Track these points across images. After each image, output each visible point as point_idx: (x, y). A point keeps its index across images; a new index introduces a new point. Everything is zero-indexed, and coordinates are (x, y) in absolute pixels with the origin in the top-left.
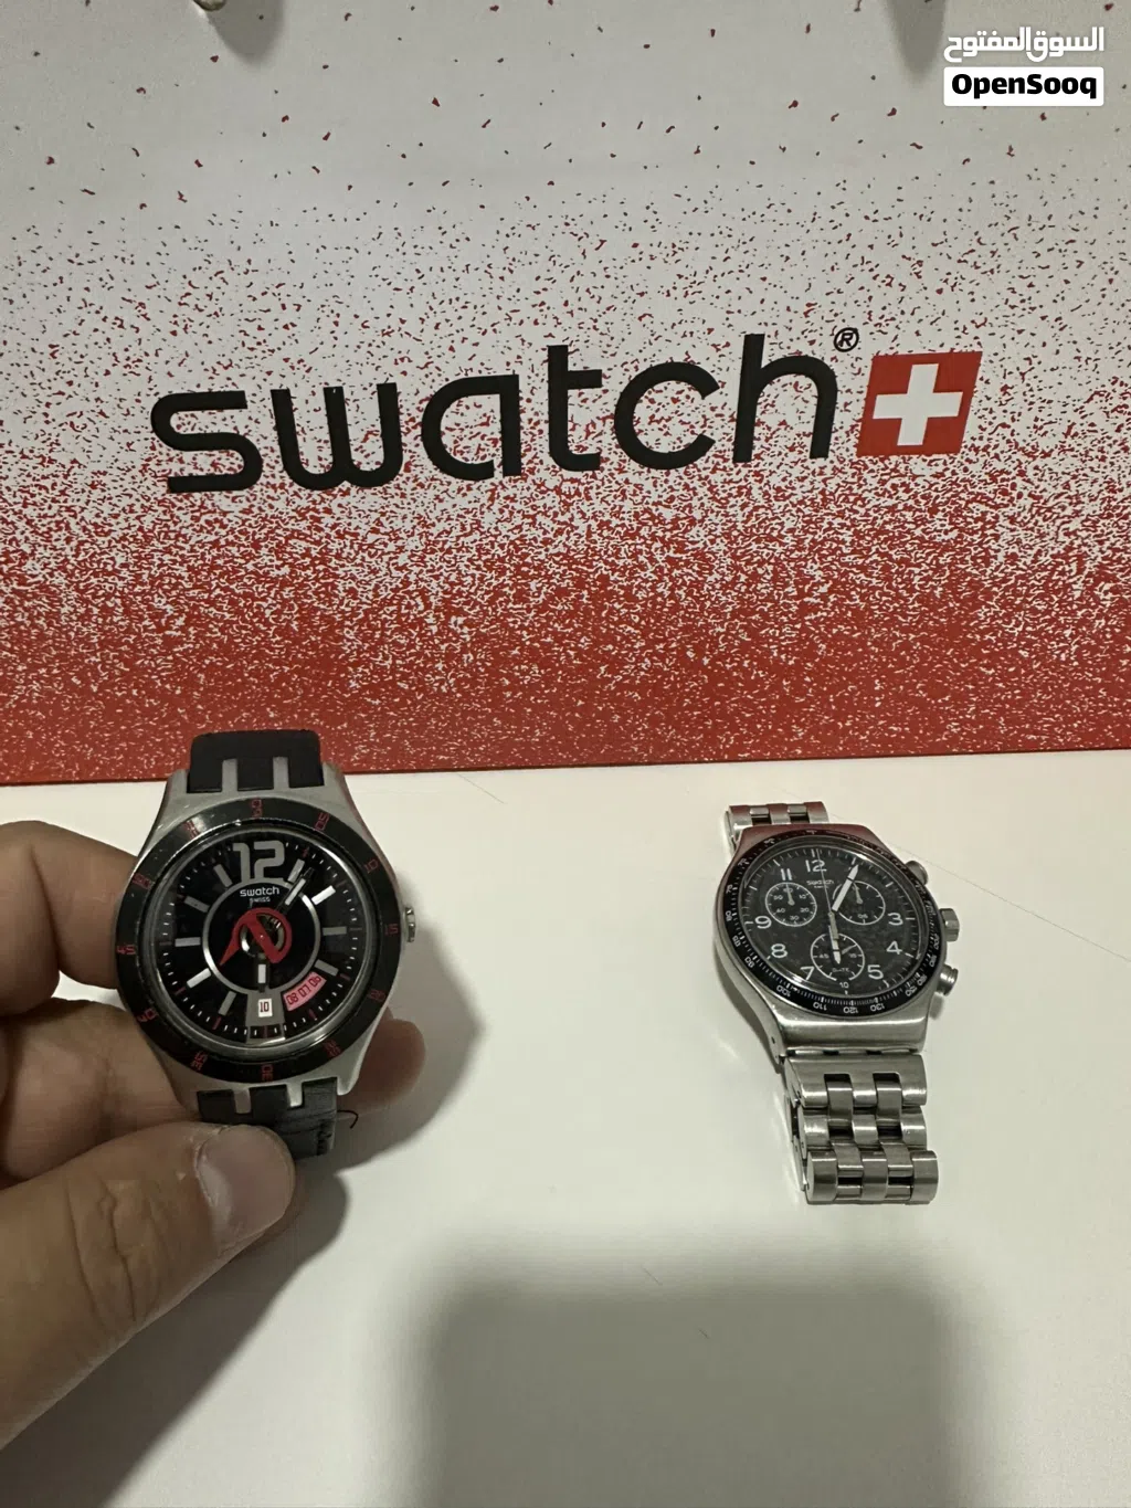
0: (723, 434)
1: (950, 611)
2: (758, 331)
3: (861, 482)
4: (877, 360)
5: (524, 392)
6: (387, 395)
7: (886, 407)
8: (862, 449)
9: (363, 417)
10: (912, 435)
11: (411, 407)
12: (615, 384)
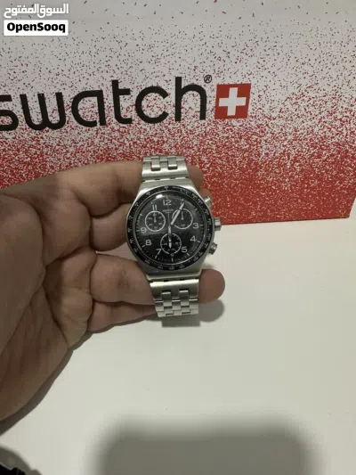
0: (171, 111)
1: (249, 173)
2: (179, 75)
3: (217, 128)
4: (218, 86)
5: (105, 96)
6: (59, 96)
7: (223, 102)
8: (216, 117)
9: (52, 104)
10: (232, 112)
11: (67, 101)
12: (135, 94)
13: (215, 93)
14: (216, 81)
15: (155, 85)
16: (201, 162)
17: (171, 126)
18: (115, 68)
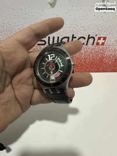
0: (85, 43)
2: (90, 34)
3: (96, 47)
4: (99, 37)
6: (58, 38)
8: (96, 45)
13: (97, 39)
14: (98, 36)
15: (83, 36)
16: (90, 56)
17: (84, 47)
18: (74, 31)
